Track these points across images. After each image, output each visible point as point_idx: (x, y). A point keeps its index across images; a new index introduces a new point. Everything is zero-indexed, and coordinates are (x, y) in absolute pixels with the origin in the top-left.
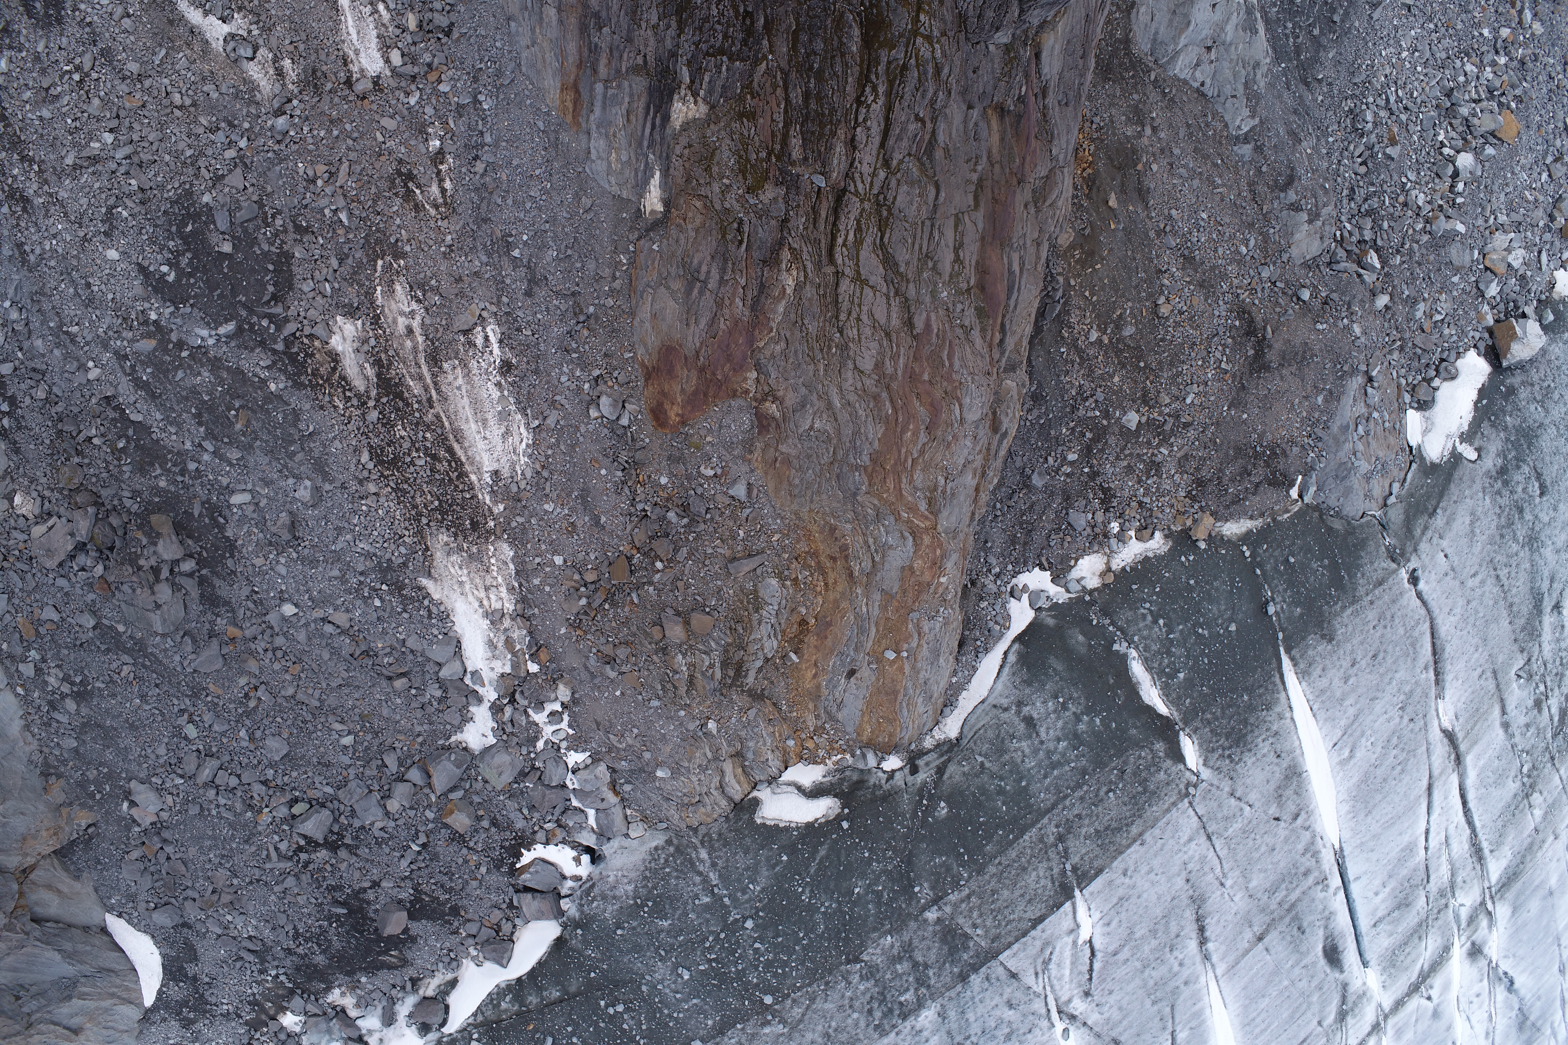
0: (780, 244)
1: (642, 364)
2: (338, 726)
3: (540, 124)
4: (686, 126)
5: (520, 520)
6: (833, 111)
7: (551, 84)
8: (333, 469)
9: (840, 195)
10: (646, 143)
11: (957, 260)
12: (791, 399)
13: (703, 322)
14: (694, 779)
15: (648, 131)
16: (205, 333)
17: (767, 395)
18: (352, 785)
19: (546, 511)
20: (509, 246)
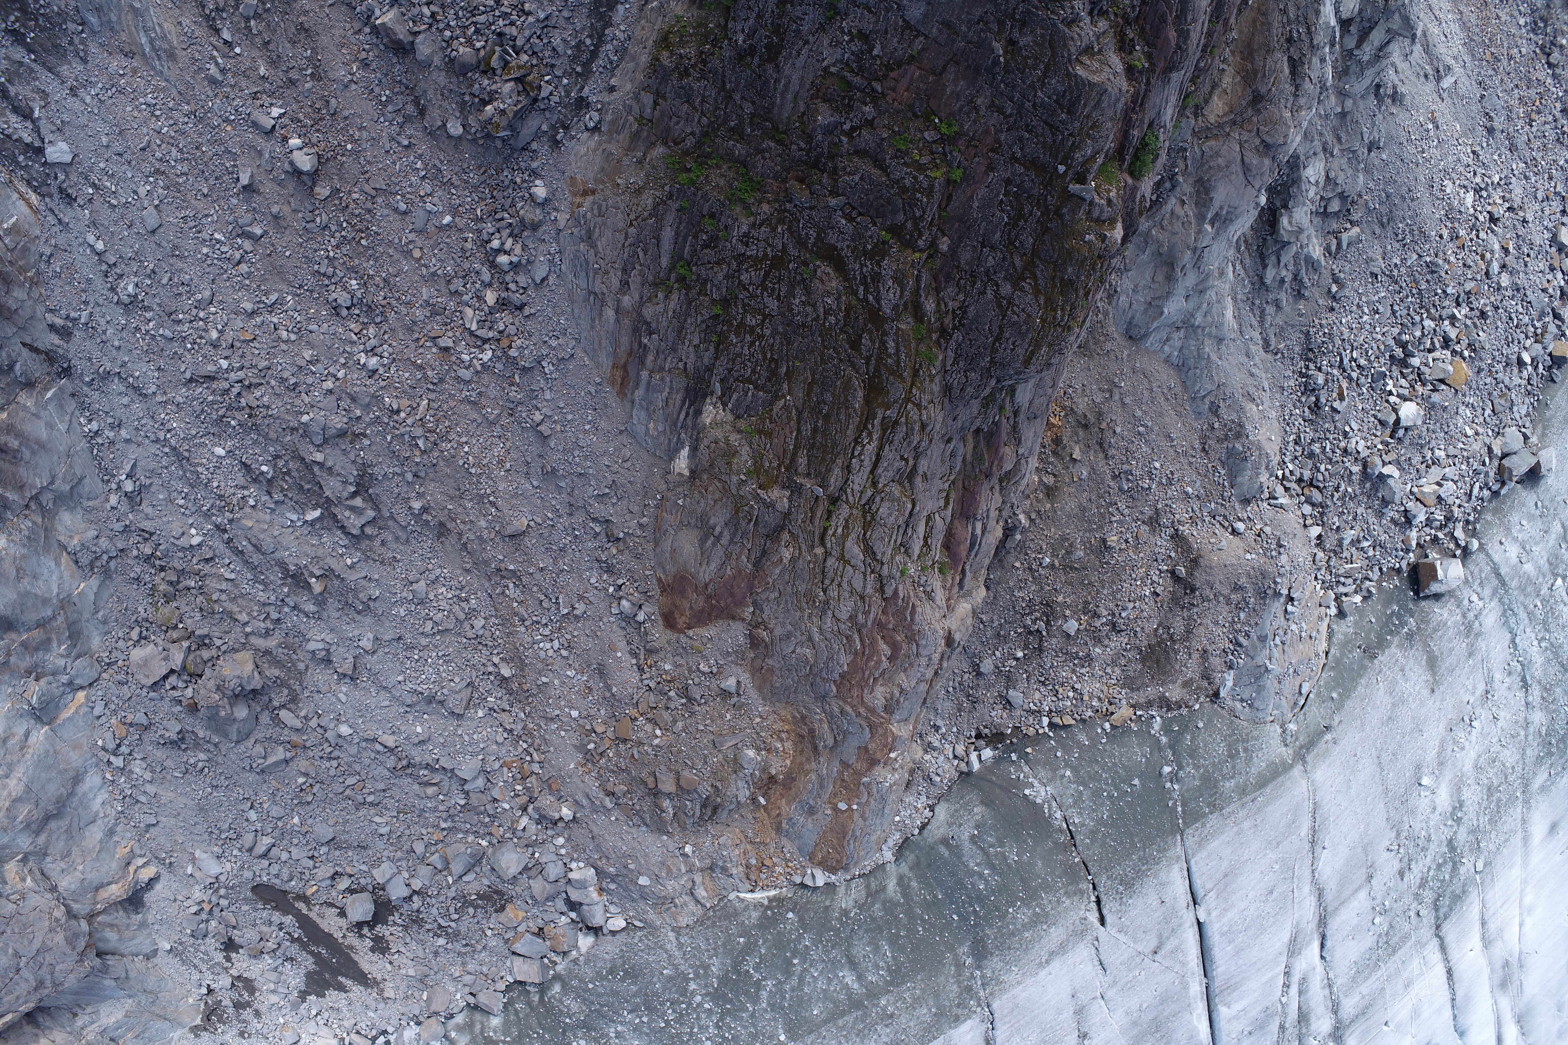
0: (782, 528)
1: (659, 580)
2: (377, 819)
3: (593, 391)
4: (714, 426)
7: (605, 364)
9: (834, 501)
10: (679, 425)
11: (926, 545)
12: (778, 631)
13: (713, 566)
14: (669, 887)
17: (759, 624)
18: (385, 866)
19: (568, 677)
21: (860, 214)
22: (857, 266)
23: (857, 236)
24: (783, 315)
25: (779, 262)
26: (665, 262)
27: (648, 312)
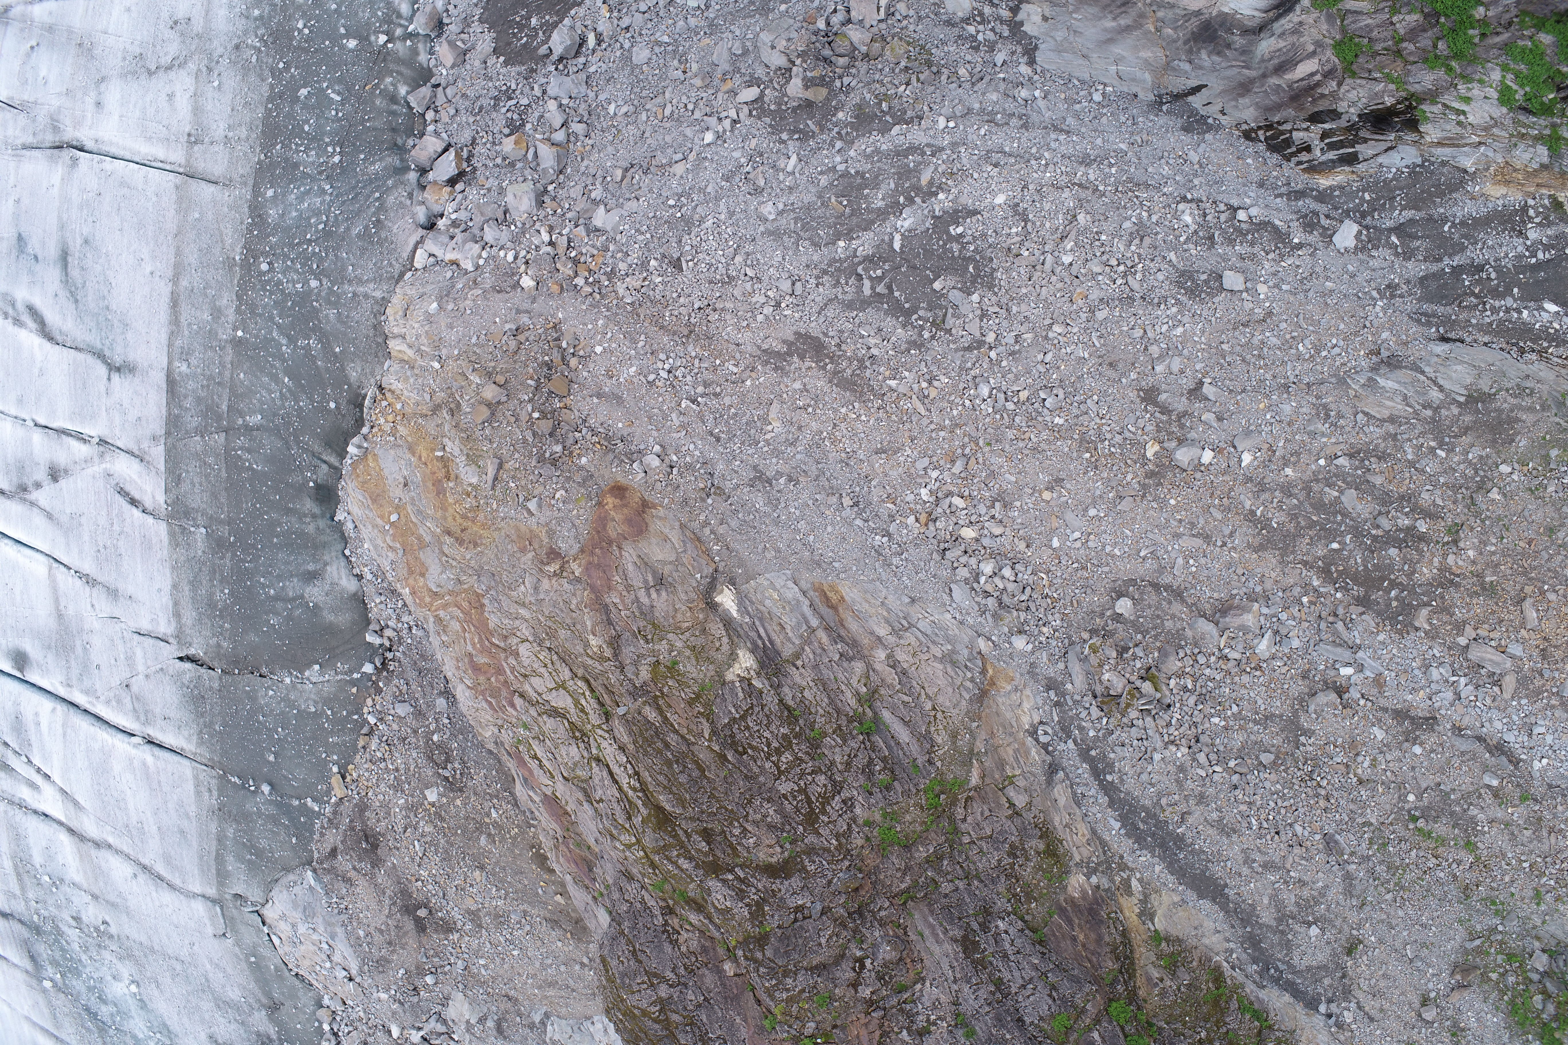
0: (616, 655)
1: (654, 506)
2: (624, 109)
3: (836, 565)
4: (733, 657)
5: (641, 344)
6: (646, 754)
7: (850, 593)
8: (768, 243)
9: (607, 716)
10: (757, 623)
11: (535, 757)
12: (545, 584)
13: (630, 567)
14: (416, 325)
15: (762, 631)
16: (906, 224)
17: (562, 571)
18: (583, 89)
19: (632, 365)
20: (790, 479)
21: (796, 920)
22: (760, 886)
23: (782, 904)
24: (770, 790)
25: (811, 820)
26: (886, 715)
27: (859, 667)
